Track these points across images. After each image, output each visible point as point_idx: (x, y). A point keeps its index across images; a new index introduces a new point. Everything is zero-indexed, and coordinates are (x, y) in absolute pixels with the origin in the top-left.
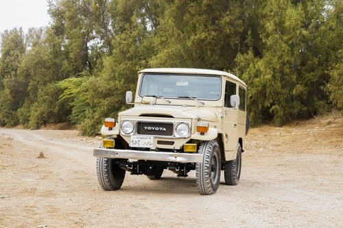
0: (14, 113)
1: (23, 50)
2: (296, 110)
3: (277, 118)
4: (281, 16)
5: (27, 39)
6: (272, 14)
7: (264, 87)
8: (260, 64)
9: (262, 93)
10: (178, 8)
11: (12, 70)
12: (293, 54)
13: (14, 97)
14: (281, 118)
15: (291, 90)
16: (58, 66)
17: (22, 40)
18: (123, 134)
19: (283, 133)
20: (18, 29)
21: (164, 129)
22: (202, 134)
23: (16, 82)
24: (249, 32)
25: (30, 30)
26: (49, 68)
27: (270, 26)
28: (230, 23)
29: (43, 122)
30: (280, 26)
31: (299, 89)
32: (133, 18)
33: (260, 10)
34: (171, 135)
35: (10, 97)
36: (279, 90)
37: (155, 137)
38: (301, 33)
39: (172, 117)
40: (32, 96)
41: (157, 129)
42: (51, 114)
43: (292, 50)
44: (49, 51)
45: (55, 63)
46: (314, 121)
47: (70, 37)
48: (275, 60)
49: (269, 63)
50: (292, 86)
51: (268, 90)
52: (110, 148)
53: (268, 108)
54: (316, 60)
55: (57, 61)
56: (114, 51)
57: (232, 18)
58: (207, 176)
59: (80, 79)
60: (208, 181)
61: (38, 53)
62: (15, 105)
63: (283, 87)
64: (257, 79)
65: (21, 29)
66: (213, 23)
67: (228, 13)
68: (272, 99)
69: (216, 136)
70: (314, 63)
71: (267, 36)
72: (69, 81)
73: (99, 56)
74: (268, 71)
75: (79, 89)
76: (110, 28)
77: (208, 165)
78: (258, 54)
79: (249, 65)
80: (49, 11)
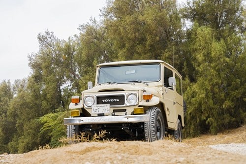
0: (5, 146)
1: (11, 97)
2: (227, 121)
3: (212, 128)
4: (208, 49)
5: (14, 88)
6: (201, 47)
7: (200, 105)
8: (195, 87)
9: (199, 110)
10: (128, 50)
11: (3, 112)
12: (220, 77)
13: (5, 134)
14: (215, 128)
15: (221, 105)
16: (38, 106)
17: (10, 89)
18: (86, 107)
19: (218, 139)
20: (7, 81)
21: (118, 100)
23: (6, 121)
24: (185, 64)
25: (16, 82)
26: (32, 108)
27: (200, 57)
28: (169, 58)
30: (208, 56)
31: (227, 104)
32: (94, 63)
33: (191, 46)
34: (124, 104)
35: (2, 134)
36: (212, 106)
37: (111, 107)
38: (224, 60)
39: (123, 90)
40: (19, 132)
41: (112, 100)
43: (219, 74)
44: (31, 94)
45: (36, 104)
46: (242, 128)
47: (47, 83)
48: (206, 83)
49: (203, 85)
50: (222, 102)
51: (203, 107)
52: (76, 117)
54: (238, 81)
55: (38, 102)
57: (170, 53)
58: (154, 133)
59: (56, 114)
60: (154, 138)
61: (22, 97)
62: (7, 140)
63: (214, 103)
64: (194, 99)
65: (9, 81)
67: (167, 50)
68: (207, 113)
69: (158, 103)
70: (238, 83)
71: (199, 66)
72: (47, 117)
74: (202, 91)
76: (77, 73)
77: (154, 125)
78: (193, 80)
79: (186, 88)
80: (29, 64)
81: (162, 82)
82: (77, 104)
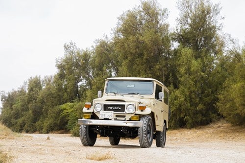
0: (34, 124)
1: (40, 88)
2: (199, 119)
3: (188, 124)
5: (43, 82)
6: (184, 64)
7: (180, 106)
8: (177, 92)
9: (179, 110)
10: (130, 61)
11: (34, 99)
12: (196, 86)
13: (34, 115)
15: (196, 107)
16: (60, 97)
17: (40, 82)
18: (96, 111)
19: (192, 132)
20: (38, 76)
21: (120, 108)
22: (142, 111)
23: (36, 106)
24: (171, 75)
25: (45, 77)
26: (55, 97)
27: (182, 70)
28: (160, 69)
29: (51, 130)
30: (188, 70)
31: (200, 107)
32: (104, 68)
33: (177, 62)
34: (124, 111)
35: (32, 115)
36: (189, 107)
37: (114, 113)
38: (200, 74)
39: (124, 101)
40: (45, 115)
41: (116, 108)
42: (55, 124)
43: (196, 84)
44: (56, 87)
45: (59, 95)
46: (210, 126)
47: (68, 80)
48: (186, 90)
49: (183, 92)
50: (197, 105)
51: (182, 108)
52: (88, 119)
53: (183, 118)
54: (210, 90)
55: (60, 93)
56: (93, 87)
57: (161, 66)
58: (145, 136)
59: (73, 104)
60: (145, 139)
61: (49, 89)
62: (35, 120)
63: (191, 106)
64: (176, 101)
65: (40, 76)
66: (150, 69)
67: (158, 63)
68: (185, 112)
69: (150, 112)
70: (209, 92)
71: (181, 77)
72: (67, 105)
73: (84, 90)
74: (182, 96)
75: (72, 109)
76: (91, 74)
77: (145, 129)
78: (176, 87)
79: (171, 93)
80: (56, 65)
81: (154, 96)
82: (89, 109)
